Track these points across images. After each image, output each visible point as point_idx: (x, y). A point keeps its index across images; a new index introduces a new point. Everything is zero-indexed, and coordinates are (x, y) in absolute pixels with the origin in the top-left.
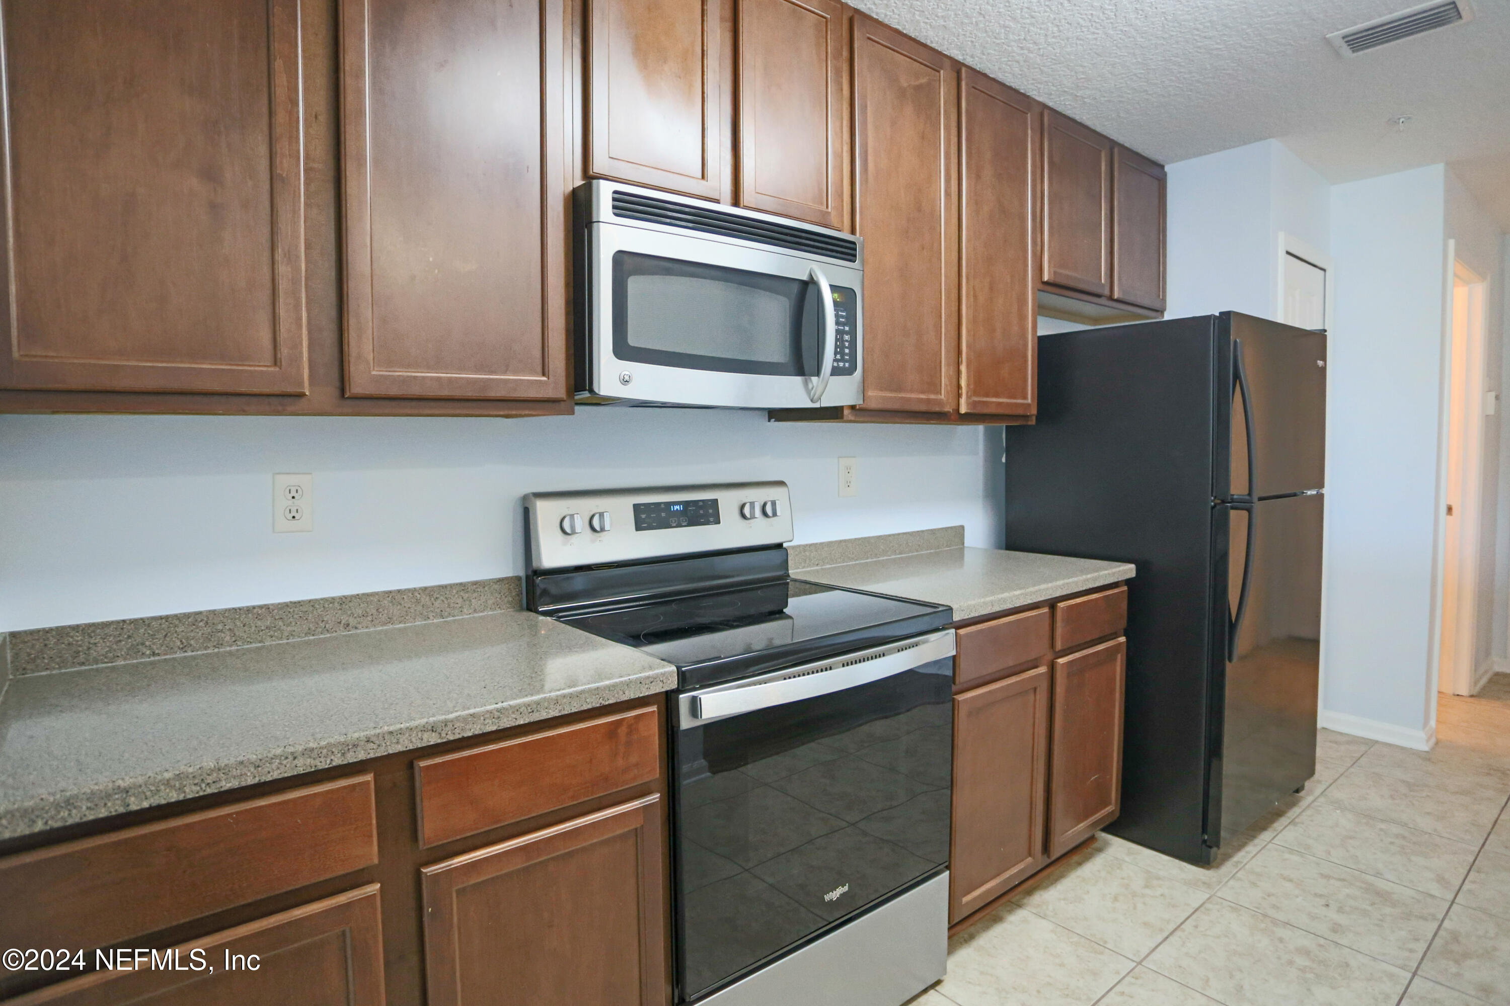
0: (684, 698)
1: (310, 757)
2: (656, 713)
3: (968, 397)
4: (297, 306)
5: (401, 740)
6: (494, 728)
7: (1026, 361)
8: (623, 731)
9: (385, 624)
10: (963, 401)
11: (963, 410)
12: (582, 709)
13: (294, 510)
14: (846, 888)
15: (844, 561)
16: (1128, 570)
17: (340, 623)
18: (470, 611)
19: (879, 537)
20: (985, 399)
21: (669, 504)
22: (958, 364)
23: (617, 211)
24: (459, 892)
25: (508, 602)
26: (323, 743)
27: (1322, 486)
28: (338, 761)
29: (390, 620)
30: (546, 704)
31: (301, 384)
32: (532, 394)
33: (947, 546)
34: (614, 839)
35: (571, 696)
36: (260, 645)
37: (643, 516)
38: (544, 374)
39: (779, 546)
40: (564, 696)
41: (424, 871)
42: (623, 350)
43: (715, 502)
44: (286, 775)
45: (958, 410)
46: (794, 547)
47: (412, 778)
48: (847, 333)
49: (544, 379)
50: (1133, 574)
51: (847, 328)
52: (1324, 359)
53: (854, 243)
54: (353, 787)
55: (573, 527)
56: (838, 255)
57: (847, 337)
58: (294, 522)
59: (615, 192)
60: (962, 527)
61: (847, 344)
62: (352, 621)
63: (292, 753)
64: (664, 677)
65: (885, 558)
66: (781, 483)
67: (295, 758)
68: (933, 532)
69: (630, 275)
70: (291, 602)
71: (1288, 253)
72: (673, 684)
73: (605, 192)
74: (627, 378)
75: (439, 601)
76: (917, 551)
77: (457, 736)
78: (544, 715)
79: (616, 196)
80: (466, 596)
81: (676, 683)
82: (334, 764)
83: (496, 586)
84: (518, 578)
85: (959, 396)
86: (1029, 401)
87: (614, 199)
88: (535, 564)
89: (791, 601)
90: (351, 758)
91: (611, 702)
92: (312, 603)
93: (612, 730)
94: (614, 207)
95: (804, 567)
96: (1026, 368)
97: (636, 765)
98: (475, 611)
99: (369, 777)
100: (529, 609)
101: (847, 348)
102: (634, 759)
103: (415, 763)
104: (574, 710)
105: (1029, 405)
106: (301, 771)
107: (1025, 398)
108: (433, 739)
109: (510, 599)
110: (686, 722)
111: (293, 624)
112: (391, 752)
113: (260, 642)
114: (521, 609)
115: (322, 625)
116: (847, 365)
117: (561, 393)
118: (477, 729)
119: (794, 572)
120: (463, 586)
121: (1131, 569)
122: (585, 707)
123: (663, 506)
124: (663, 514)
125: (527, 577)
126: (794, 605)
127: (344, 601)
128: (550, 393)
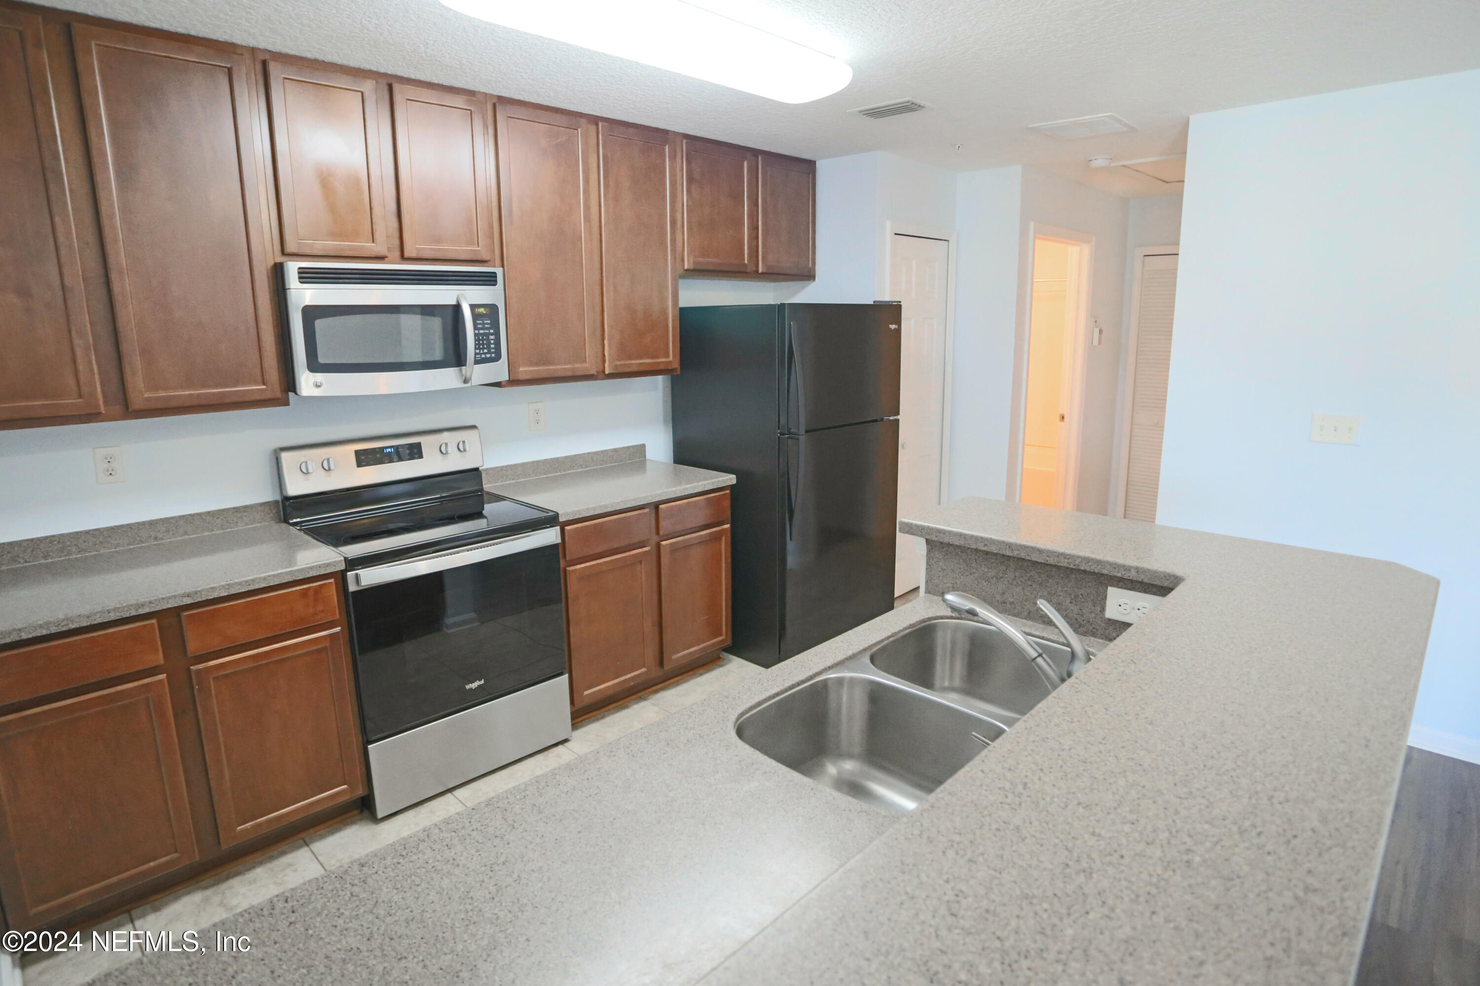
0: (350, 574)
1: (118, 612)
2: (334, 583)
3: (610, 363)
4: (90, 363)
5: (170, 602)
6: (226, 594)
7: (667, 331)
8: (311, 593)
9: (183, 535)
10: (607, 365)
11: (607, 372)
12: (281, 582)
13: (110, 469)
14: (482, 682)
15: (536, 476)
16: (730, 479)
17: (151, 537)
18: (243, 525)
19: (566, 457)
20: (627, 362)
21: (382, 449)
22: (603, 339)
23: (302, 280)
24: (214, 679)
25: (271, 517)
26: (125, 605)
27: (897, 413)
28: (134, 613)
29: (186, 533)
30: (258, 580)
31: (98, 406)
32: (257, 397)
33: (630, 460)
34: (312, 652)
35: (274, 576)
36: (97, 553)
37: (363, 458)
38: (264, 384)
39: (477, 469)
40: (269, 576)
41: (191, 668)
42: (314, 366)
43: (419, 445)
44: (105, 621)
45: (604, 371)
46: (486, 470)
47: (180, 621)
48: (492, 334)
49: (264, 387)
50: (734, 482)
51: (492, 331)
52: (899, 323)
53: (495, 273)
54: (145, 626)
55: (307, 469)
56: (481, 283)
57: (492, 337)
58: (111, 477)
59: (300, 268)
60: (643, 446)
61: (492, 342)
62: (160, 535)
63: (108, 610)
64: (334, 564)
65: (573, 471)
66: (474, 427)
67: (109, 612)
68: (615, 450)
69: (316, 319)
70: (115, 526)
71: (895, 234)
72: (342, 567)
73: (292, 268)
74: (319, 384)
75: (219, 520)
76: (601, 465)
77: (204, 599)
78: (257, 586)
79: (301, 270)
80: (239, 515)
81: (344, 566)
82: (132, 615)
83: (260, 508)
84: (276, 502)
85: (604, 361)
86: (671, 358)
87: (299, 273)
88: (285, 494)
89: (486, 506)
90: (142, 611)
91: (300, 578)
92: (130, 526)
93: (304, 593)
94: (300, 278)
95: (501, 482)
96: (668, 334)
97: (322, 611)
98: (247, 524)
99: (154, 621)
100: (286, 521)
101: (492, 344)
102: (320, 608)
103: (181, 614)
104: (276, 583)
105: (670, 362)
106: (113, 618)
107: (667, 356)
108: (188, 601)
109: (272, 515)
110: (352, 588)
111: (118, 539)
112: (164, 608)
113: (97, 551)
114: (280, 521)
115: (139, 538)
116: (493, 355)
117: (278, 394)
118: (215, 595)
119: (487, 486)
120: (236, 510)
121: (731, 479)
122: (284, 581)
123: (377, 450)
124: (378, 456)
125: (282, 501)
126: (488, 508)
127: (152, 523)
128: (269, 396)
